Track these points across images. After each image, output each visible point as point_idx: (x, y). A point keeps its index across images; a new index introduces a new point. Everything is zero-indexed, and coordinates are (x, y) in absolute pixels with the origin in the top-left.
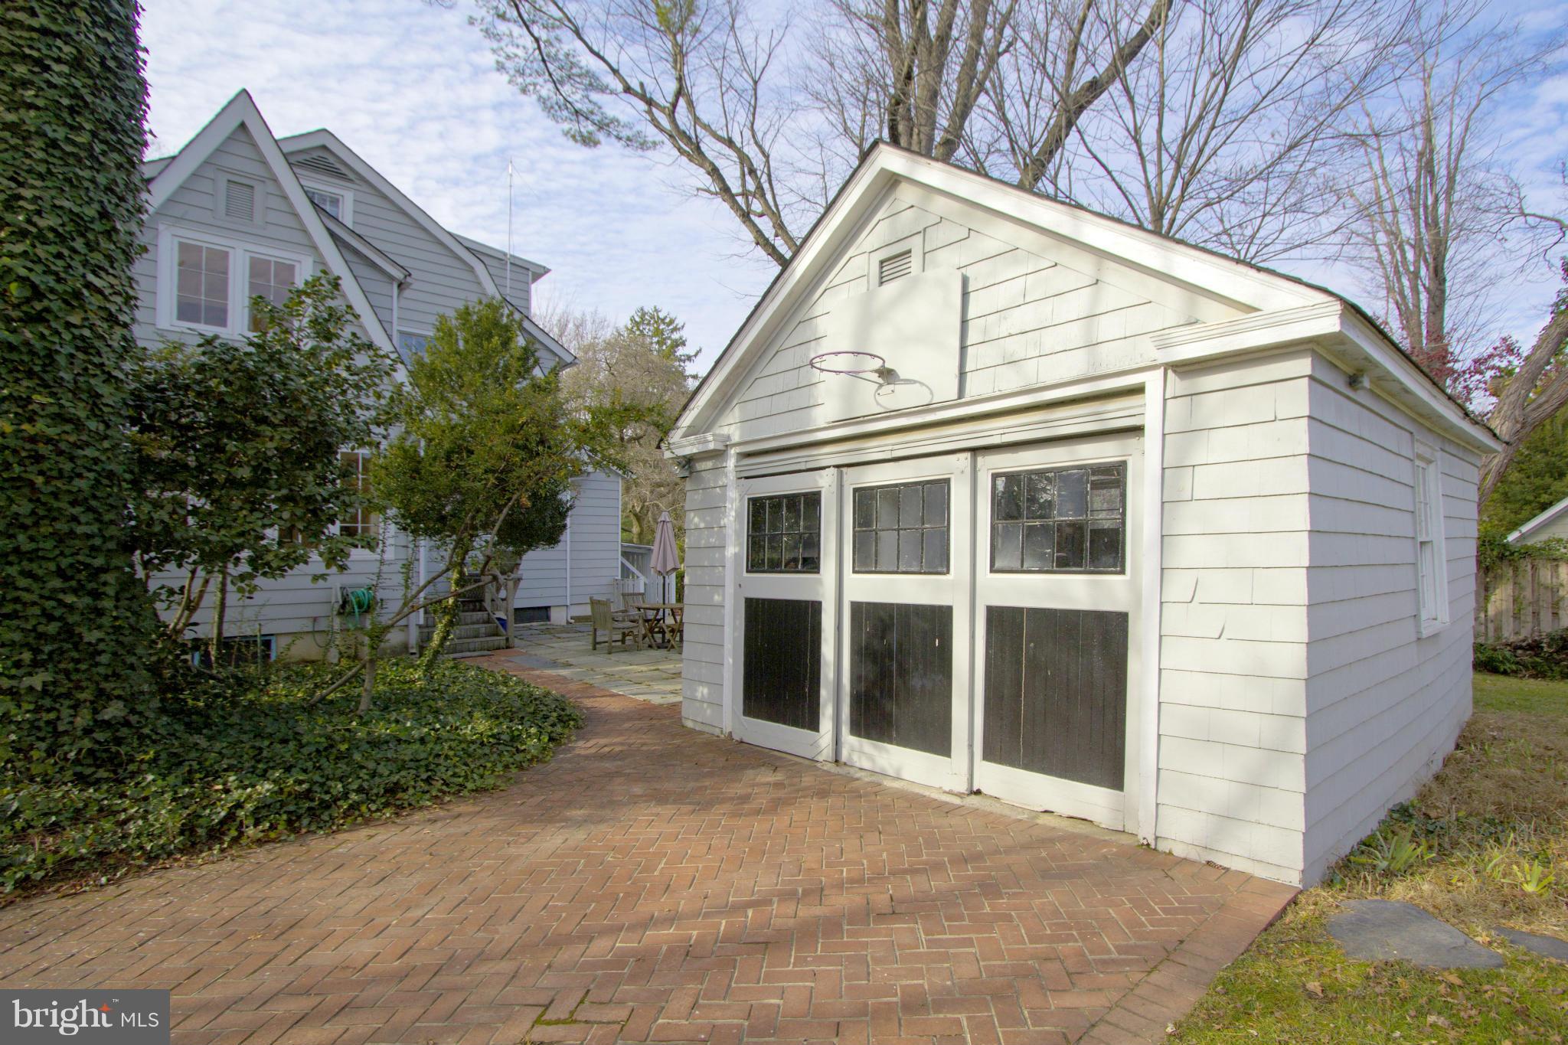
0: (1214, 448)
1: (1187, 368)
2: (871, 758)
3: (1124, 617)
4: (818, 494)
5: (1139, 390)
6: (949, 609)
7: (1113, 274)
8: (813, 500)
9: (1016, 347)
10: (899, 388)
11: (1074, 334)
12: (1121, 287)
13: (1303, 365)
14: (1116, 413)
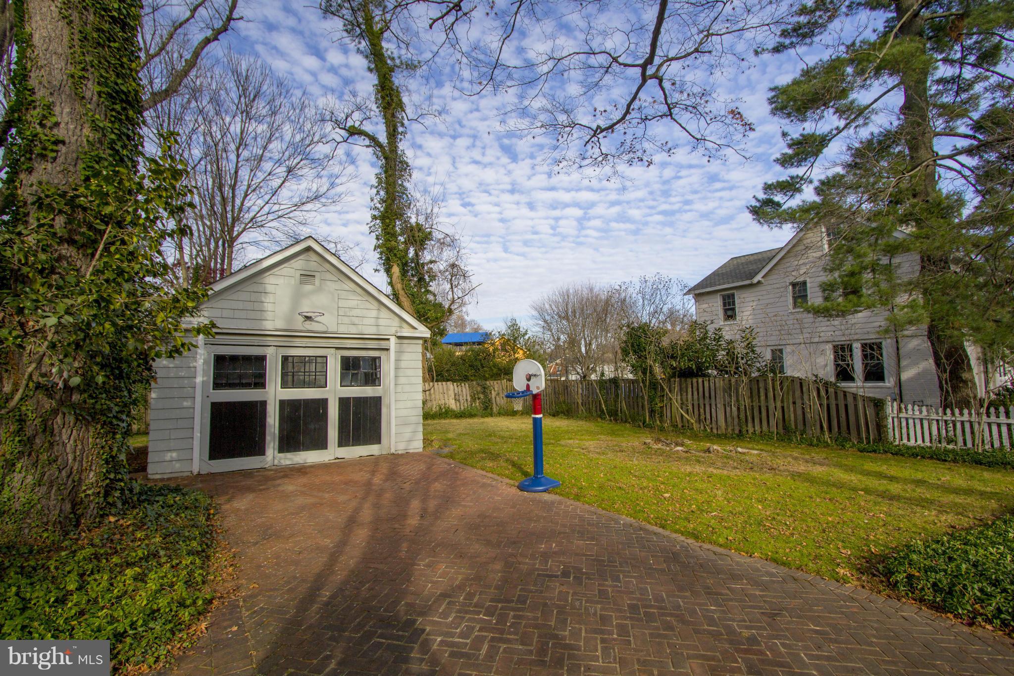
0: (406, 356)
1: (400, 338)
2: (290, 459)
3: (380, 397)
4: (266, 356)
5: (388, 339)
6: (327, 399)
7: (384, 310)
8: (262, 359)
9: (356, 320)
10: (313, 323)
11: (372, 321)
12: (384, 313)
13: (421, 342)
14: (383, 344)
